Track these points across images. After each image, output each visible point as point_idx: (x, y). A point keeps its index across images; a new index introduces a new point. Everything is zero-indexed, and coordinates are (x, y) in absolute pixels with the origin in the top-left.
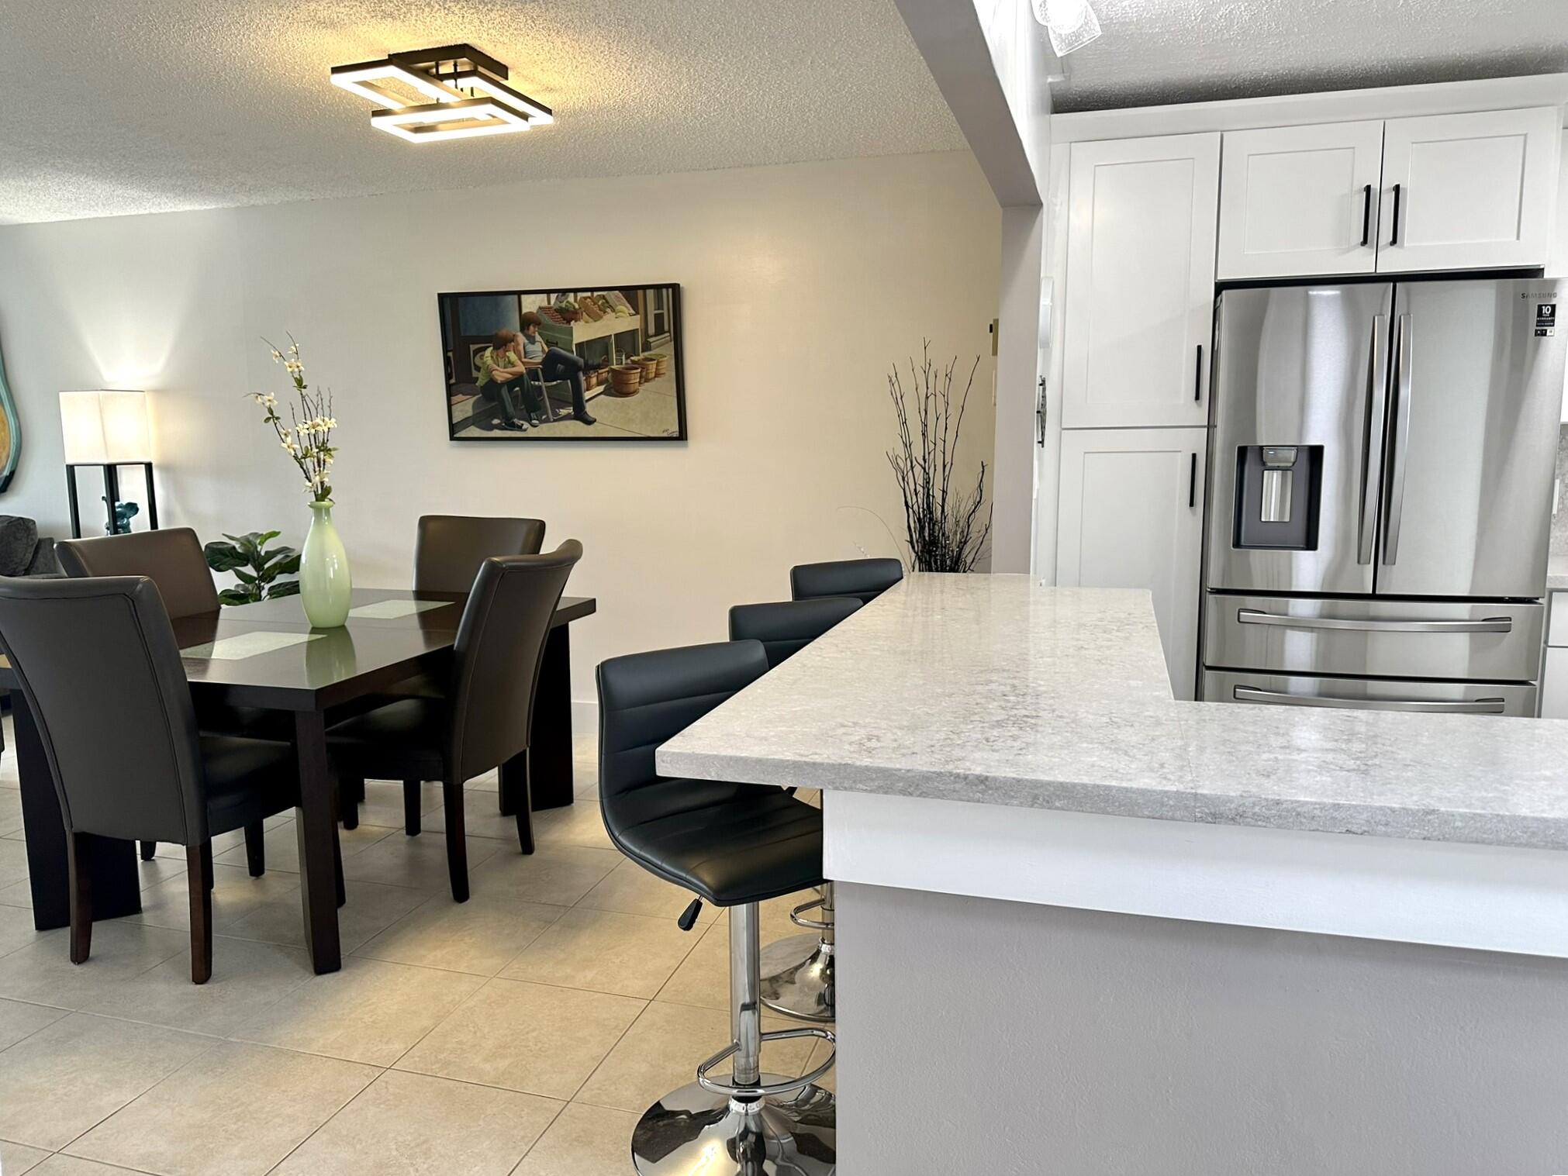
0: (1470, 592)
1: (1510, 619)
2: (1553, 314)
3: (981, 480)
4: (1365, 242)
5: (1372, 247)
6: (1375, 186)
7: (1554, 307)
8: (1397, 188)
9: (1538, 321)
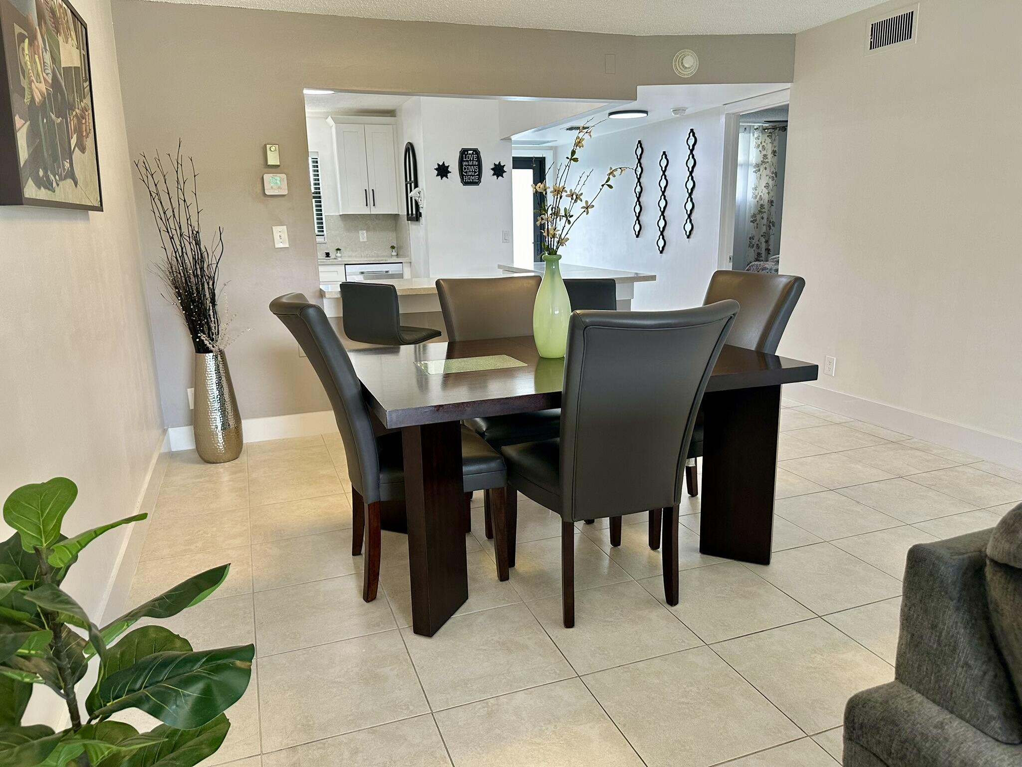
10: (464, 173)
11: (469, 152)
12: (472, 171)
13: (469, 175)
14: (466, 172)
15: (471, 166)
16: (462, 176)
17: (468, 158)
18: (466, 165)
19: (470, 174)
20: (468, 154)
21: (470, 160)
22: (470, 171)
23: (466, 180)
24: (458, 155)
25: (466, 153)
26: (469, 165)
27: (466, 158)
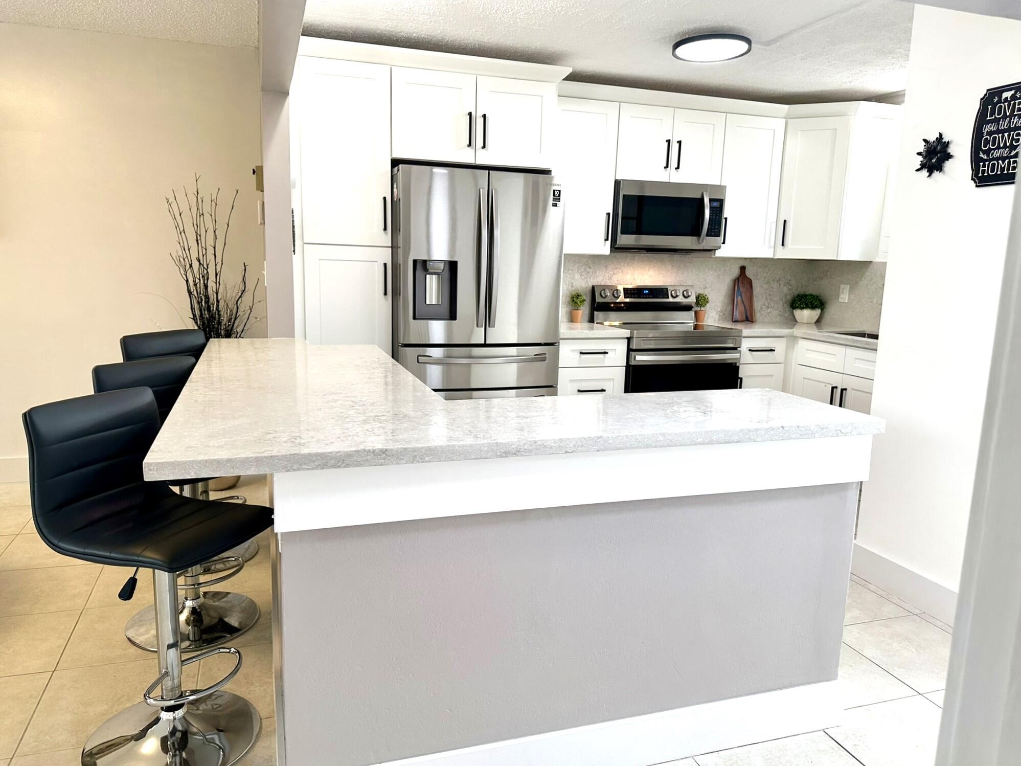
0: (518, 341)
1: (545, 354)
2: (559, 195)
3: (244, 276)
4: (470, 145)
5: (473, 148)
6: (474, 114)
7: (560, 191)
8: (484, 116)
9: (553, 199)
10: (981, 155)
11: (1005, 95)
12: (1005, 146)
13: (994, 159)
14: (987, 152)
15: (1003, 132)
16: (976, 161)
17: (999, 114)
18: (990, 133)
19: (997, 154)
20: (1000, 101)
21: (1005, 117)
22: (999, 148)
23: (983, 171)
24: (976, 106)
25: (996, 100)
26: (998, 131)
27: (992, 114)
